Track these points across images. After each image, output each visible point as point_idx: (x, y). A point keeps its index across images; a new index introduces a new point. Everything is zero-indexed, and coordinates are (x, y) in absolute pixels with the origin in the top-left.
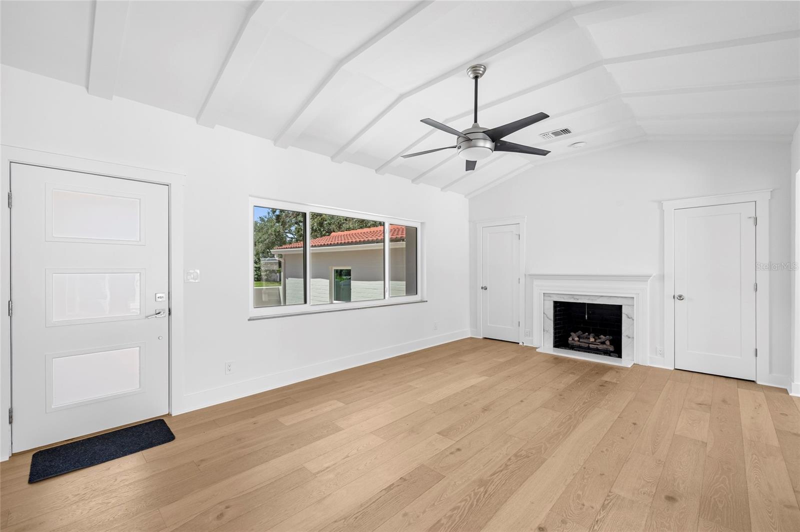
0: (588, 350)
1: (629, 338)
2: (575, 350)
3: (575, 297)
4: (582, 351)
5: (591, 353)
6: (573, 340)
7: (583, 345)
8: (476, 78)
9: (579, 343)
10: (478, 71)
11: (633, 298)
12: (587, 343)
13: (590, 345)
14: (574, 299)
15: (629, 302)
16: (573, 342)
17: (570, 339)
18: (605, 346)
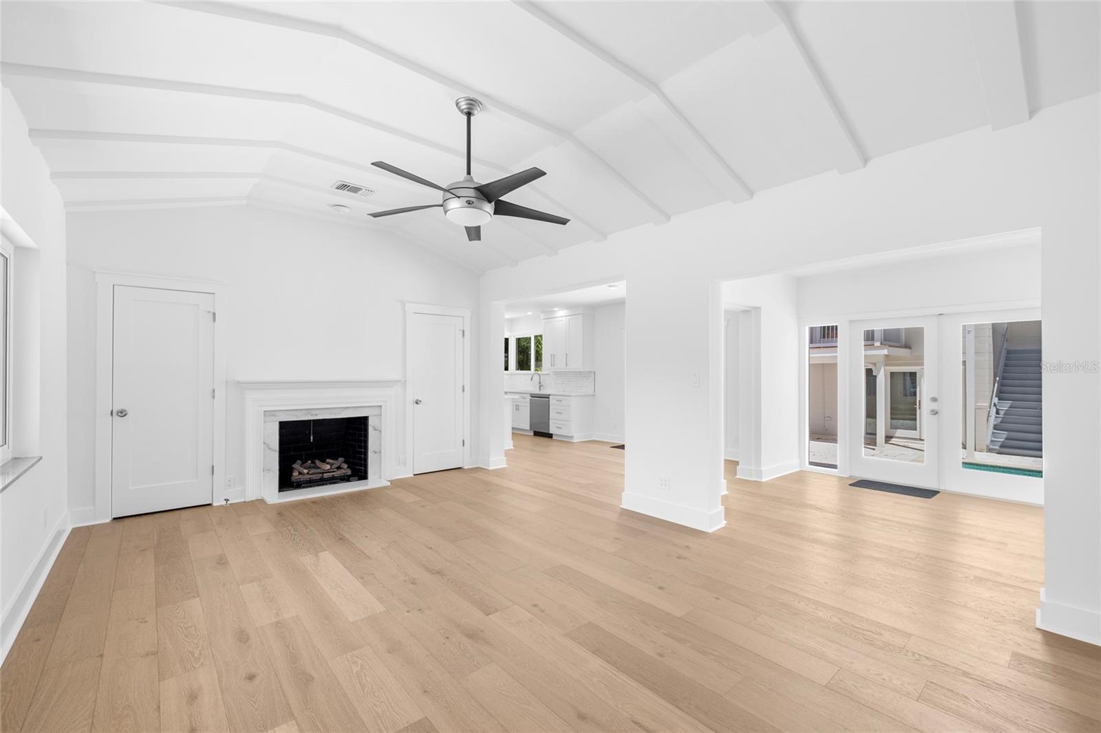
0: (322, 482)
1: (376, 453)
2: (304, 487)
3: (313, 412)
4: (314, 486)
5: (326, 484)
6: (300, 473)
7: (314, 477)
8: (469, 114)
9: (308, 476)
10: (473, 107)
11: (381, 406)
12: (321, 473)
13: (325, 475)
14: (312, 415)
15: (376, 411)
16: (301, 476)
17: (295, 474)
18: (343, 471)
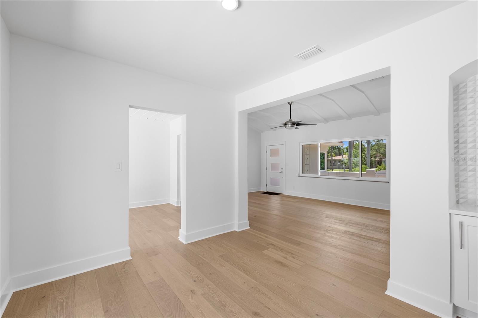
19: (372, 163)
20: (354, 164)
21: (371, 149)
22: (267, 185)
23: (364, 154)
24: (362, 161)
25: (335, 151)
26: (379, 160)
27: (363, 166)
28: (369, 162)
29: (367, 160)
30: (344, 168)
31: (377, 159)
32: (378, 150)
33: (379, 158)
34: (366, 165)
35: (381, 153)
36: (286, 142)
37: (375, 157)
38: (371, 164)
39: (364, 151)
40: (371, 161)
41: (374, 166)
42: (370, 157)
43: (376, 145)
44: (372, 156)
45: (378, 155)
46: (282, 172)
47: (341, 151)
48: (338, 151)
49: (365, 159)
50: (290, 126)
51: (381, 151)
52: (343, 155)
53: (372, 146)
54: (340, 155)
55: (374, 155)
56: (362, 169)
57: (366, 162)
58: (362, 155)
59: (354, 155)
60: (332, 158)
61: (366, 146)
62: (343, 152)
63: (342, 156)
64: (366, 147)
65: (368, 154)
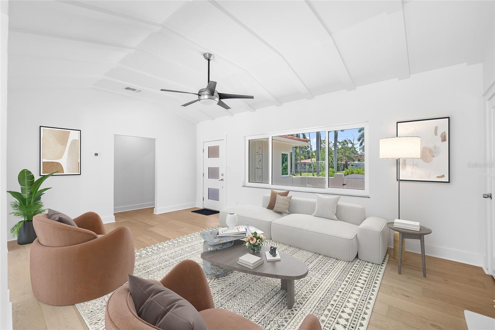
8: (209, 60)
19: (339, 166)
20: (322, 167)
21: (338, 153)
22: (203, 199)
23: (331, 157)
24: (329, 164)
25: (304, 155)
26: (344, 163)
27: (330, 169)
28: (336, 165)
29: (334, 163)
30: (313, 172)
31: (343, 163)
32: (344, 154)
33: (345, 161)
34: (333, 168)
35: (347, 157)
36: (227, 135)
37: (341, 160)
38: (337, 167)
39: (331, 154)
40: (338, 164)
41: (340, 169)
42: (337, 160)
43: (342, 148)
44: (339, 159)
45: (344, 158)
46: (222, 180)
47: (310, 154)
48: (307, 154)
49: (332, 162)
50: (206, 97)
51: (347, 154)
52: (312, 158)
53: (338, 150)
54: (309, 159)
55: (340, 158)
56: (329, 173)
57: (333, 165)
58: (330, 158)
59: (322, 158)
60: (300, 161)
61: (333, 149)
62: (312, 155)
63: (310, 159)
64: (333, 151)
65: (335, 157)
